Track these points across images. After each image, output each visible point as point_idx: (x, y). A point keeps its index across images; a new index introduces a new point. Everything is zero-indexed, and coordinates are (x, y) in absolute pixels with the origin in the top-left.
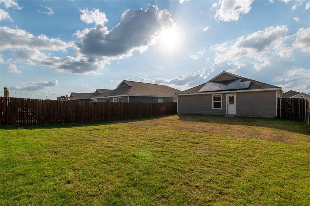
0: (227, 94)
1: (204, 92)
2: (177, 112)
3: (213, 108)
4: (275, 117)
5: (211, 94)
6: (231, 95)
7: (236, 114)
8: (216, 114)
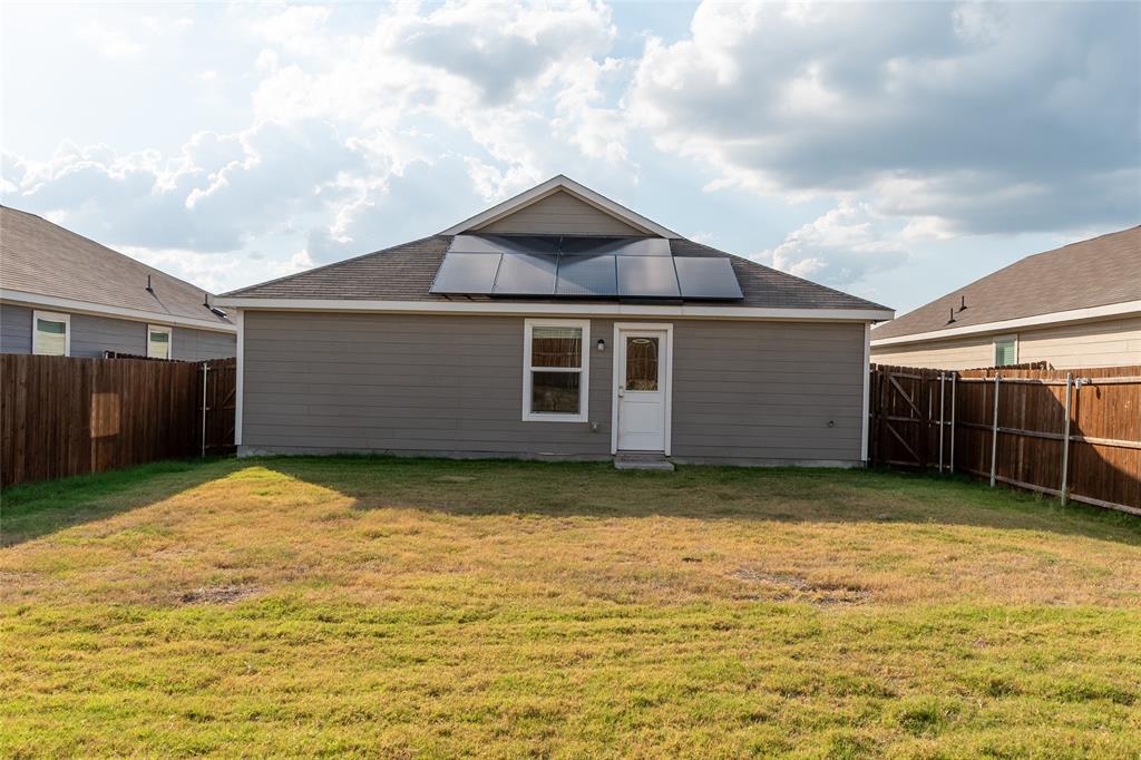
0: (617, 326)
1: (469, 297)
2: (238, 441)
3: (527, 415)
4: (856, 465)
5: (521, 318)
6: (643, 331)
7: (668, 453)
8: (545, 454)
